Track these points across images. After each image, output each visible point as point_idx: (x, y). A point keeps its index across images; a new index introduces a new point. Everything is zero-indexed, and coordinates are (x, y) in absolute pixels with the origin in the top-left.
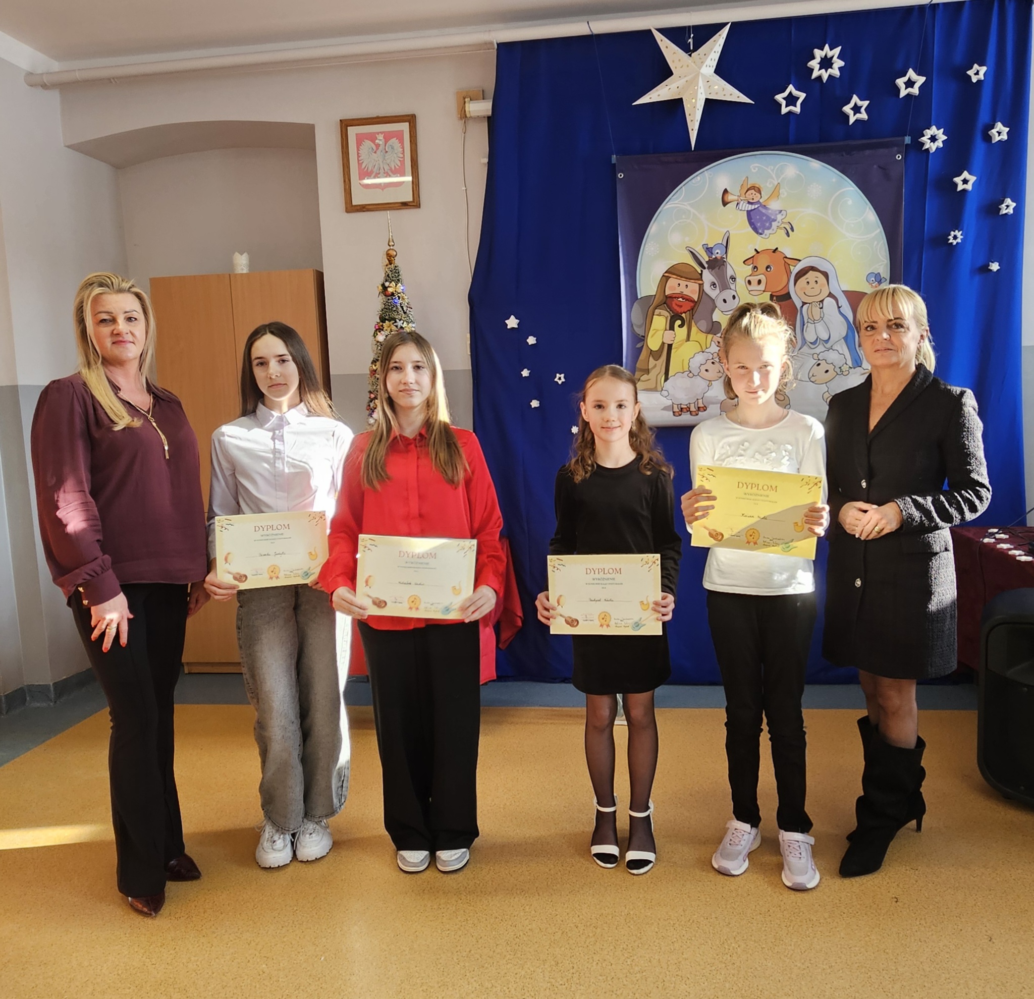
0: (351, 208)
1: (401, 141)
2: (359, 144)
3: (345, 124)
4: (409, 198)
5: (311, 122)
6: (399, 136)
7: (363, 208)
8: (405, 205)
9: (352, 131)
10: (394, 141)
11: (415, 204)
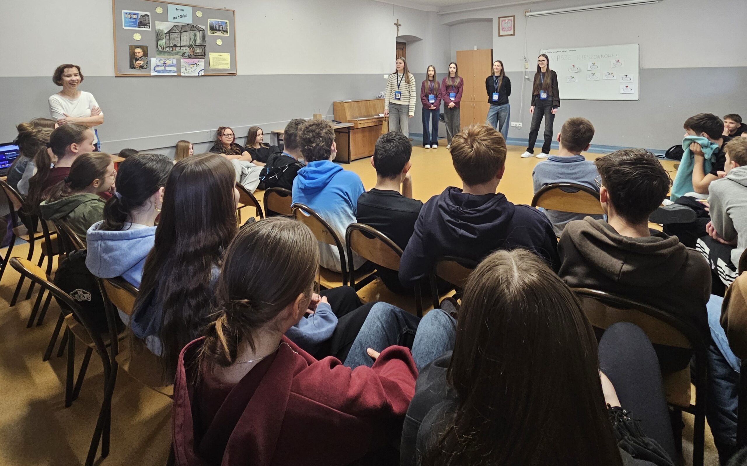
0: (500, 36)
1: (511, 21)
2: (502, 22)
3: (499, 18)
4: (512, 33)
5: (492, 17)
6: (511, 20)
7: (502, 36)
8: (511, 35)
9: (501, 19)
10: (510, 21)
11: (514, 35)
